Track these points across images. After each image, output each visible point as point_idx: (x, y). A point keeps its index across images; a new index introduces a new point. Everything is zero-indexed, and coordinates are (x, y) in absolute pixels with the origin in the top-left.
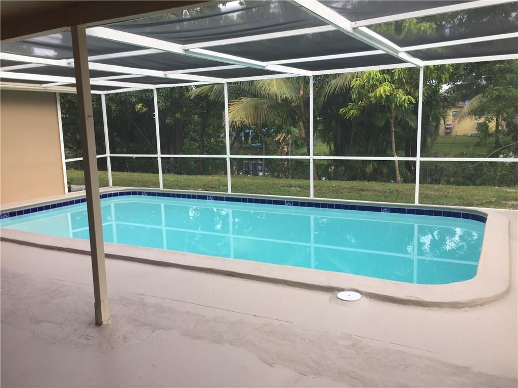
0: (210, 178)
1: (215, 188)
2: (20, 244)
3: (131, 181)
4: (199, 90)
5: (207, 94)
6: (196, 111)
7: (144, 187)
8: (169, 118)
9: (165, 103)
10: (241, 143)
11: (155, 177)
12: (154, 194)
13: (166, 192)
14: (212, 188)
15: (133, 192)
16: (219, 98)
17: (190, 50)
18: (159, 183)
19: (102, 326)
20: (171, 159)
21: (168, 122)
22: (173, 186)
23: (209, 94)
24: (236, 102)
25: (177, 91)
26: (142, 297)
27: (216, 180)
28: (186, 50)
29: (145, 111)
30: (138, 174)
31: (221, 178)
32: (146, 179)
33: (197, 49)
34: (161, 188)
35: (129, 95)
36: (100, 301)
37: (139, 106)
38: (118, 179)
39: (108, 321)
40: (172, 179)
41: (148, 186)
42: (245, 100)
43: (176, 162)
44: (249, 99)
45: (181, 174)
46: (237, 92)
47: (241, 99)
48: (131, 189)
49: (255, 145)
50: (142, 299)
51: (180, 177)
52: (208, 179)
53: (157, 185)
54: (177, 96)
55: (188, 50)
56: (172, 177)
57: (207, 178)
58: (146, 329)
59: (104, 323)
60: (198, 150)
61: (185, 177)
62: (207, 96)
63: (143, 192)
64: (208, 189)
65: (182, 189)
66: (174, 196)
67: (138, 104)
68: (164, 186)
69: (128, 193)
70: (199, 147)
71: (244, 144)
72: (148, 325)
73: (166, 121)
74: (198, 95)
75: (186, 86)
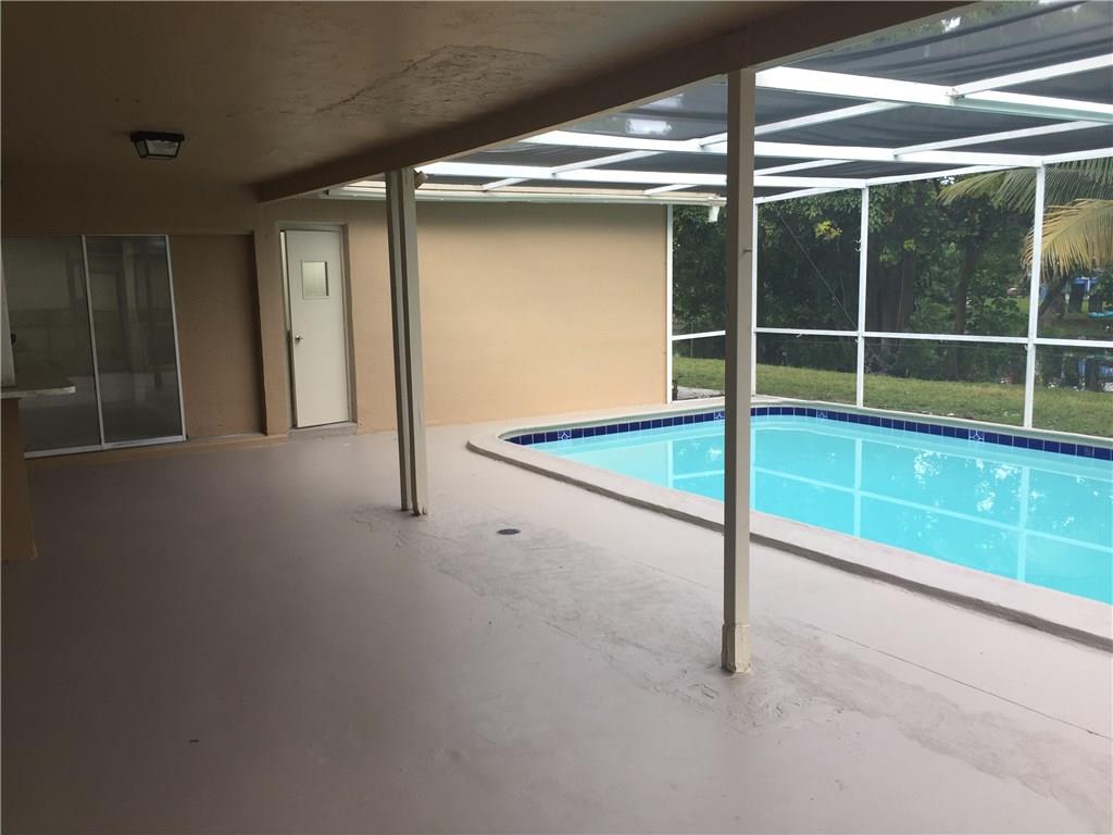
0: (976, 388)
1: (989, 413)
2: (589, 490)
3: (794, 385)
4: (966, 184)
5: (985, 194)
6: (955, 233)
7: (820, 399)
8: (888, 251)
9: (882, 217)
10: (1061, 310)
11: (845, 379)
12: (842, 417)
13: (871, 415)
14: (982, 413)
15: (797, 409)
16: (1015, 203)
17: (966, 96)
18: (855, 393)
19: (734, 676)
20: (883, 341)
21: (884, 260)
22: (886, 401)
23: (991, 195)
24: (1063, 212)
25: (913, 191)
26: (816, 633)
27: (992, 395)
28: (958, 98)
29: (836, 236)
30: (808, 371)
31: (1004, 391)
32: (825, 383)
33: (984, 92)
34: (860, 404)
35: (806, 203)
36: (734, 625)
37: (823, 226)
38: (767, 379)
39: (746, 669)
40: (882, 387)
41: (829, 399)
42: (1088, 206)
43: (894, 350)
44: (1097, 203)
45: (903, 376)
46: (1066, 187)
47: (1074, 204)
48: (792, 403)
49: (1100, 315)
50: (816, 638)
51: (903, 383)
52: (971, 391)
53: (852, 398)
54: (912, 202)
55: (963, 96)
56: (885, 383)
57: (968, 388)
58: (825, 703)
59: (738, 670)
60: (947, 324)
61: (914, 383)
62: (985, 198)
63: (819, 411)
64: (971, 414)
65: (908, 410)
66: (887, 423)
67: (822, 223)
68: (866, 401)
69: (787, 411)
70: (952, 317)
71: (1070, 311)
72: (829, 695)
73: (881, 258)
74: (964, 197)
75: (935, 179)
